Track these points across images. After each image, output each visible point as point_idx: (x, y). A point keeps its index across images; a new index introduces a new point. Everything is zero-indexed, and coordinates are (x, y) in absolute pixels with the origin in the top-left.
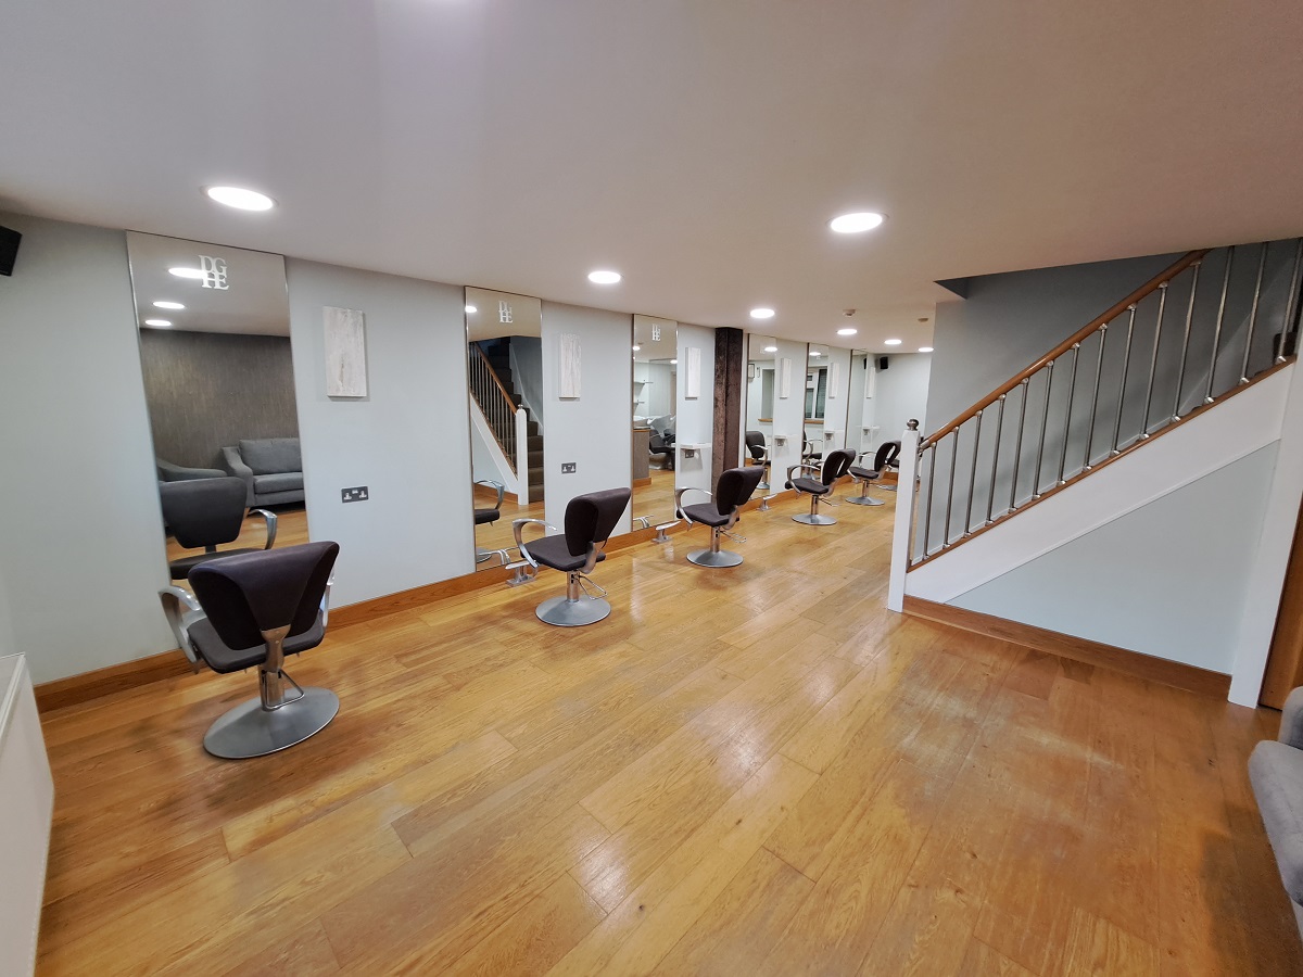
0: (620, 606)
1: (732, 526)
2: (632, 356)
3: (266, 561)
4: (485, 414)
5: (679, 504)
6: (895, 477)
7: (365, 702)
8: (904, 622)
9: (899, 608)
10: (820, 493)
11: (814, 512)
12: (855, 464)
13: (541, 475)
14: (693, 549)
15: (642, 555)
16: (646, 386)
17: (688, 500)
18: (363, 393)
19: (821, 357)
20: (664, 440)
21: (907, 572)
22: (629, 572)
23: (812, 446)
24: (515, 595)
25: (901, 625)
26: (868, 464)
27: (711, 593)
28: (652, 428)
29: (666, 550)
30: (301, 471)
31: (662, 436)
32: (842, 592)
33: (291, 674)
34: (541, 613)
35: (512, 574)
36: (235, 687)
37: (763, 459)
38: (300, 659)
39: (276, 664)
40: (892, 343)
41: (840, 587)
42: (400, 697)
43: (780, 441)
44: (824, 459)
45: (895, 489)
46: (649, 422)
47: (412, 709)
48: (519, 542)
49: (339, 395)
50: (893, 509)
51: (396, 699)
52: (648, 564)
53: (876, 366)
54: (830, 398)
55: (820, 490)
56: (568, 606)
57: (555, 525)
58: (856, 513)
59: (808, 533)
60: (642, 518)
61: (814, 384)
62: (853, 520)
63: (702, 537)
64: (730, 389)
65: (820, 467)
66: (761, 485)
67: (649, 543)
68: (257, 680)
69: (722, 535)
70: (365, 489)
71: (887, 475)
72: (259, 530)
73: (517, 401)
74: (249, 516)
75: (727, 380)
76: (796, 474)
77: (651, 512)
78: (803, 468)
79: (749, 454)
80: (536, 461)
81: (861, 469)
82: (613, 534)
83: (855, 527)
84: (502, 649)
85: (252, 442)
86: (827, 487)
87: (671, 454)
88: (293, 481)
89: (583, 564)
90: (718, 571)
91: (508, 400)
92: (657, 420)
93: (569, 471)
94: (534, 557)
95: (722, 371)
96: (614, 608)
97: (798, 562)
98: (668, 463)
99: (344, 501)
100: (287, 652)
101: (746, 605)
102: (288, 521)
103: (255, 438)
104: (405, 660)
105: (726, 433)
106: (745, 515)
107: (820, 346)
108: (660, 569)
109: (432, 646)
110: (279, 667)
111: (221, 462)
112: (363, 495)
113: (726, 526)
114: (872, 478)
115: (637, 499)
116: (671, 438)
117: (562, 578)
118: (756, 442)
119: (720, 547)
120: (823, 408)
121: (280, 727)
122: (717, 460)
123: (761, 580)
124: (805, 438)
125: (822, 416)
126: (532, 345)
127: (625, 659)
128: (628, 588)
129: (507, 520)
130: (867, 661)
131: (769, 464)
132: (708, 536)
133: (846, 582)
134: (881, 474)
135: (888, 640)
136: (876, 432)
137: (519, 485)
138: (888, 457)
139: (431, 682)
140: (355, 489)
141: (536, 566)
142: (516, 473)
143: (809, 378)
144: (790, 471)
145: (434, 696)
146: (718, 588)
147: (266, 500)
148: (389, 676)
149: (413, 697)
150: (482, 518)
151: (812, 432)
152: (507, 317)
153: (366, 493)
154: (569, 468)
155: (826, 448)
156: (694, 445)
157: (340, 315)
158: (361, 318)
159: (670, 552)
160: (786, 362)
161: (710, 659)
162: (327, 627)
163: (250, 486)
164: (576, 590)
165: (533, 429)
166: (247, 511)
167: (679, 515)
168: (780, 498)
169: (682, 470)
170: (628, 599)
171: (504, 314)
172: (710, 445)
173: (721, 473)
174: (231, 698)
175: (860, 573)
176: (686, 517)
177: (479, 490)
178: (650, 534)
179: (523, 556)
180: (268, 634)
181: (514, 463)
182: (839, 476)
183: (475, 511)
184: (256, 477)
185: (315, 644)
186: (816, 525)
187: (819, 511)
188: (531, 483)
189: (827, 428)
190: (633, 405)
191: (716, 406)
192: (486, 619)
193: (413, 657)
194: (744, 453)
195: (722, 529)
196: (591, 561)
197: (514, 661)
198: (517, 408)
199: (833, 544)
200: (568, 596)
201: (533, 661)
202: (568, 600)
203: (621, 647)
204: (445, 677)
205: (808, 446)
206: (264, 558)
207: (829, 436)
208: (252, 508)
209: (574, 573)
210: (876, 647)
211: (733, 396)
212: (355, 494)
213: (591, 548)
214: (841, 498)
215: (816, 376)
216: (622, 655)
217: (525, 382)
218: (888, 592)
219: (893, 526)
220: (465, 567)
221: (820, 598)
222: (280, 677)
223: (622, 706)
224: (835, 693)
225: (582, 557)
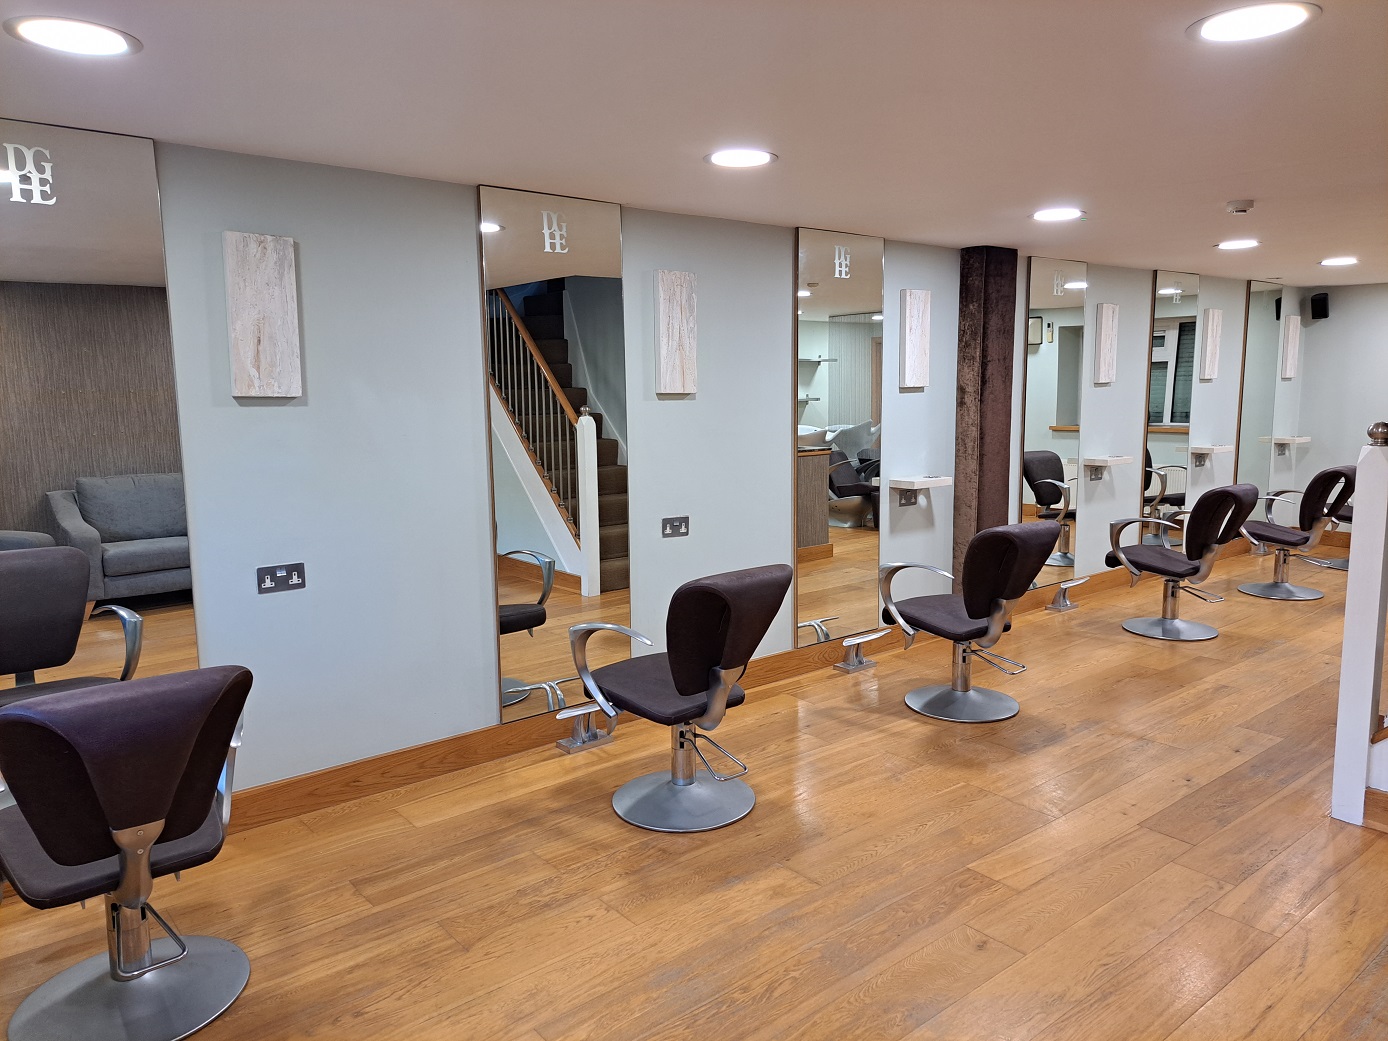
0: (773, 795)
1: (995, 641)
2: (796, 308)
3: (122, 701)
4: (519, 426)
5: (887, 597)
6: (1345, 541)
7: (296, 969)
8: (1367, 846)
9: (1356, 815)
10: (1182, 576)
11: (1168, 614)
12: (1257, 514)
13: (624, 539)
14: (917, 687)
15: (817, 693)
16: (824, 368)
17: (904, 588)
18: (297, 392)
19: (1183, 297)
20: (859, 471)
21: (1373, 741)
22: (790, 727)
23: (1163, 479)
24: (575, 769)
25: (1358, 853)
26: (1287, 515)
27: (953, 774)
28: (835, 448)
29: (863, 687)
30: (186, 535)
31: (855, 462)
32: (1229, 779)
33: (166, 910)
34: (621, 806)
35: (569, 729)
36: (64, 934)
37: (1060, 505)
38: (181, 884)
39: (138, 893)
40: (1340, 263)
41: (1224, 769)
42: (361, 959)
43: (1095, 471)
44: (1190, 505)
45: (1344, 568)
46: (829, 437)
47: (381, 984)
48: (582, 668)
49: (253, 393)
50: (1340, 608)
51: (352, 963)
52: (828, 713)
53: (1302, 313)
54: (1203, 380)
55: (1181, 569)
56: (674, 793)
57: (650, 637)
58: (1261, 617)
59: (1156, 655)
60: (812, 620)
61: (1168, 353)
62: (1256, 631)
63: (934, 661)
64: (990, 369)
65: (1181, 522)
66: (1054, 559)
67: (830, 671)
68: (103, 922)
69: (974, 657)
70: (299, 569)
71: (1327, 538)
72: (112, 642)
73: (579, 400)
74: (92, 617)
75: (984, 351)
76: (1130, 537)
77: (831, 612)
78: (1145, 525)
79: (1030, 497)
80: (614, 513)
81: (1270, 525)
82: (756, 655)
83: (1257, 647)
84: (546, 873)
85: (98, 481)
86: (1196, 563)
87: (871, 497)
88: (172, 553)
89: (702, 711)
90: (969, 730)
91: (562, 399)
92: (843, 433)
93: (676, 532)
94: (608, 696)
95: (974, 334)
96: (762, 798)
97: (1135, 716)
98: (866, 517)
99: (261, 591)
100: (157, 871)
101: (1025, 802)
102: (159, 625)
103: (104, 474)
104: (370, 890)
105: (981, 456)
106: (1022, 618)
107: (1178, 275)
108: (850, 723)
109: (418, 865)
110: (142, 899)
111: (44, 519)
112: (295, 580)
113: (984, 641)
114: (1294, 544)
115: (807, 583)
116: (872, 467)
117: (663, 738)
118: (1044, 475)
119: (973, 682)
120: (1187, 401)
121: (142, 1011)
122: (964, 509)
123: (1057, 750)
124: (1148, 461)
125: (1186, 417)
126: (606, 293)
127: (781, 902)
128: (789, 759)
129: (558, 626)
130: (1286, 925)
131: (1071, 515)
132: (946, 660)
133: (1238, 761)
134: (1315, 536)
135: (1332, 883)
136: (1303, 450)
137: (582, 560)
138: (1331, 499)
139: (416, 935)
140: (281, 567)
141: (612, 713)
142: (577, 536)
143: (1157, 341)
144: (1116, 531)
145: (422, 961)
146: (969, 764)
147: (123, 587)
148: (342, 919)
149: (384, 961)
150: (513, 621)
151: (1164, 453)
152: (557, 241)
153: (301, 575)
154: (675, 526)
155: (1195, 482)
156: (917, 480)
157: (253, 248)
158: (291, 250)
159: (871, 688)
160: (1107, 310)
161: (951, 909)
162: (229, 824)
163: (96, 563)
164: (689, 761)
165: (609, 454)
166: (89, 607)
167: (888, 618)
168: (1094, 585)
169: (893, 530)
170: (789, 781)
171: (552, 236)
172: (949, 481)
173: (971, 535)
174: (54, 955)
175: (1269, 741)
176: (901, 621)
177: (506, 568)
178: (834, 655)
179: (588, 694)
180: (124, 837)
181: (574, 518)
182: (1223, 540)
183: (500, 609)
184: (106, 546)
185: (208, 856)
186: (1174, 638)
187: (1181, 610)
188: (604, 555)
189: (1198, 441)
190: (798, 405)
191: (961, 403)
192: (518, 816)
193: (384, 885)
194: (1019, 494)
195: (974, 646)
196: (718, 703)
197: (570, 897)
198: (579, 414)
199: (1210, 681)
200: (674, 774)
201: (605, 898)
202: (674, 781)
203: (776, 877)
204: (441, 924)
205: (1155, 479)
206: (121, 695)
207: (1200, 458)
208: (99, 604)
209: (684, 728)
210: (1306, 896)
211: (995, 382)
212: (282, 578)
213: (717, 679)
214: (1229, 586)
215: (1172, 337)
216: (777, 892)
217: (593, 363)
218: (1330, 781)
219: (1341, 644)
220: (479, 714)
221: (1183, 792)
222: (144, 916)
223: (776, 994)
224: (1219, 988)
225: (700, 698)
